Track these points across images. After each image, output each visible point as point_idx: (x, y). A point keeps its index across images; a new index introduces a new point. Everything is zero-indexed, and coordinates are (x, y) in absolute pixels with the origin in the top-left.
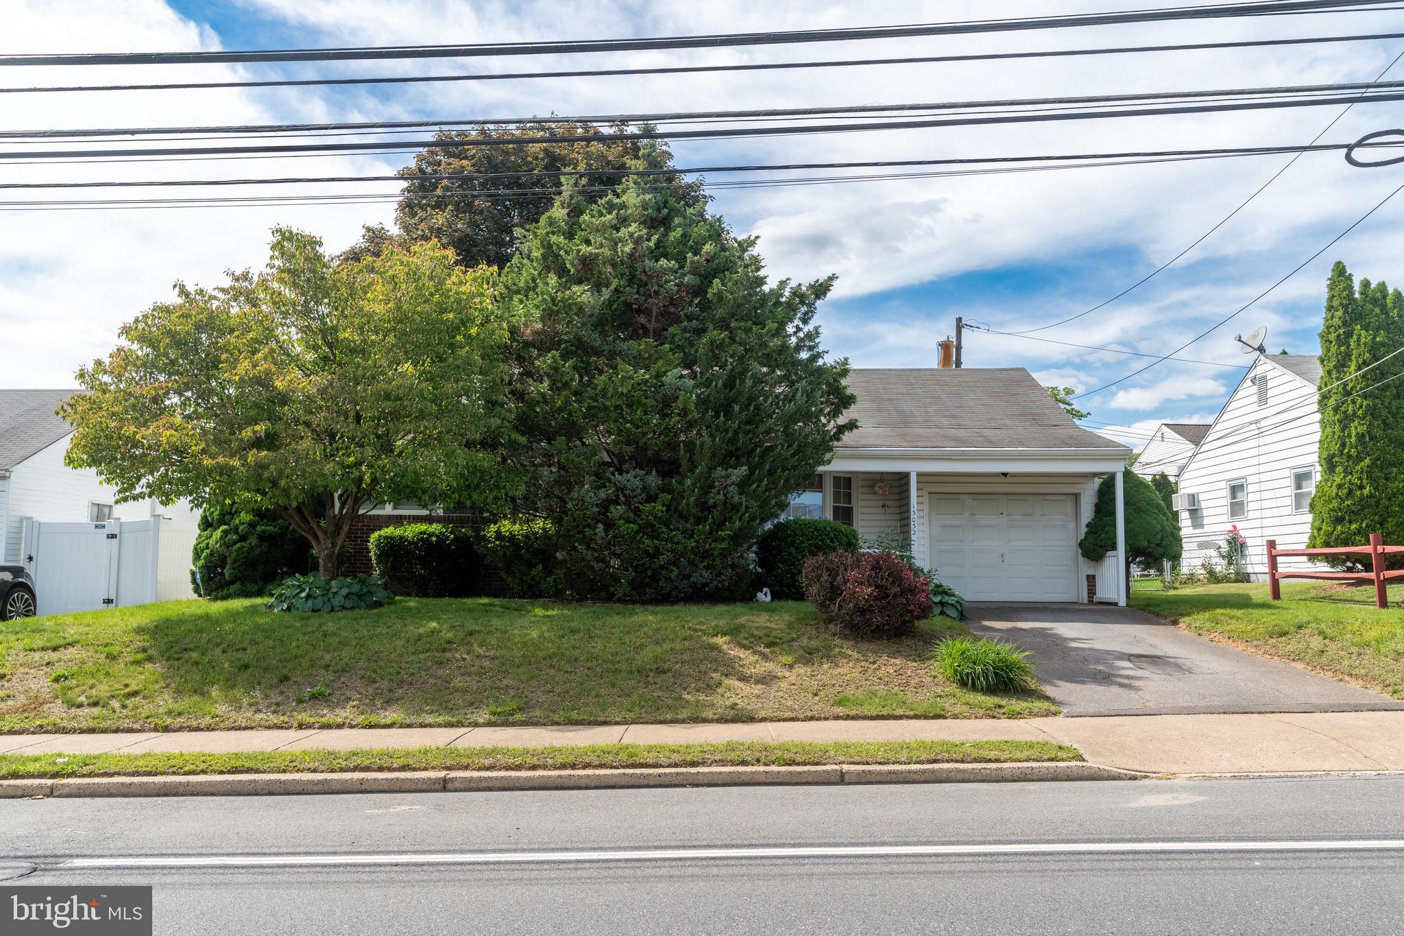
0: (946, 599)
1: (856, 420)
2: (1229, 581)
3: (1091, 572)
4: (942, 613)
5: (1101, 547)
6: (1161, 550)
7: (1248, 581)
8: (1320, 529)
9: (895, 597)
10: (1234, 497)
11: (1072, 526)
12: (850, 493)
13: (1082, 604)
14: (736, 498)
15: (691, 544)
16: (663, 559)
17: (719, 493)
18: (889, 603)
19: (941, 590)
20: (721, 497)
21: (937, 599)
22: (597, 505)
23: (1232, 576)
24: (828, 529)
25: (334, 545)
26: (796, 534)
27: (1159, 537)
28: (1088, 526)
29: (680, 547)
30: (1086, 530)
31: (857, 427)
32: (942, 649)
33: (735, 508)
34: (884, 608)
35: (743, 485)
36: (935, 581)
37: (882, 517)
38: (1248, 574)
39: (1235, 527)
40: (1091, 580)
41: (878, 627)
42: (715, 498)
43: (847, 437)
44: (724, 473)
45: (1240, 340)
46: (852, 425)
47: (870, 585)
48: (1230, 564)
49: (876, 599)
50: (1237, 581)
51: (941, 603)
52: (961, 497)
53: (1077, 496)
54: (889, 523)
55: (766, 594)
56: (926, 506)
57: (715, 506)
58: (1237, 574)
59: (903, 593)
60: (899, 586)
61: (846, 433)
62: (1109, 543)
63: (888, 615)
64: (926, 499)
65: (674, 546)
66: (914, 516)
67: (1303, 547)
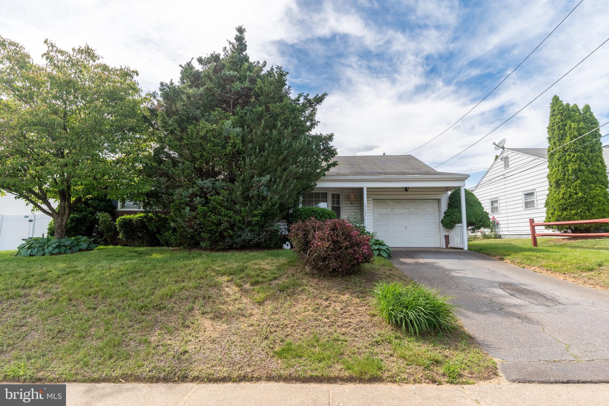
0: (381, 247)
1: (337, 162)
2: (492, 238)
3: (447, 234)
4: (379, 255)
5: (453, 222)
6: (481, 223)
7: (500, 238)
8: (552, 214)
9: (346, 248)
10: (492, 206)
11: (437, 213)
12: (339, 201)
13: (443, 248)
14: (265, 193)
15: (239, 218)
16: (223, 227)
17: (255, 190)
18: (342, 253)
19: (378, 242)
20: (256, 192)
21: (376, 247)
22: (188, 197)
23: (493, 236)
24: (319, 211)
25: (62, 221)
26: (302, 214)
27: (481, 217)
28: (445, 213)
29: (232, 220)
30: (444, 215)
31: (337, 165)
32: (380, 289)
33: (265, 198)
34: (339, 256)
35: (268, 186)
36: (376, 238)
37: (351, 208)
38: (500, 235)
39: (493, 217)
40: (447, 238)
41: (334, 270)
42: (253, 192)
43: (332, 170)
44: (258, 179)
45: (495, 144)
46: (335, 164)
47: (329, 241)
48: (492, 231)
49: (333, 250)
50: (496, 238)
51: (378, 249)
52: (387, 201)
53: (439, 200)
54: (353, 211)
55: (288, 245)
56: (371, 205)
57: (253, 197)
58: (495, 235)
59: (352, 246)
60: (349, 241)
61: (332, 168)
62: (457, 220)
63: (341, 261)
64: (371, 202)
65: (229, 219)
66: (365, 208)
67: (542, 222)
